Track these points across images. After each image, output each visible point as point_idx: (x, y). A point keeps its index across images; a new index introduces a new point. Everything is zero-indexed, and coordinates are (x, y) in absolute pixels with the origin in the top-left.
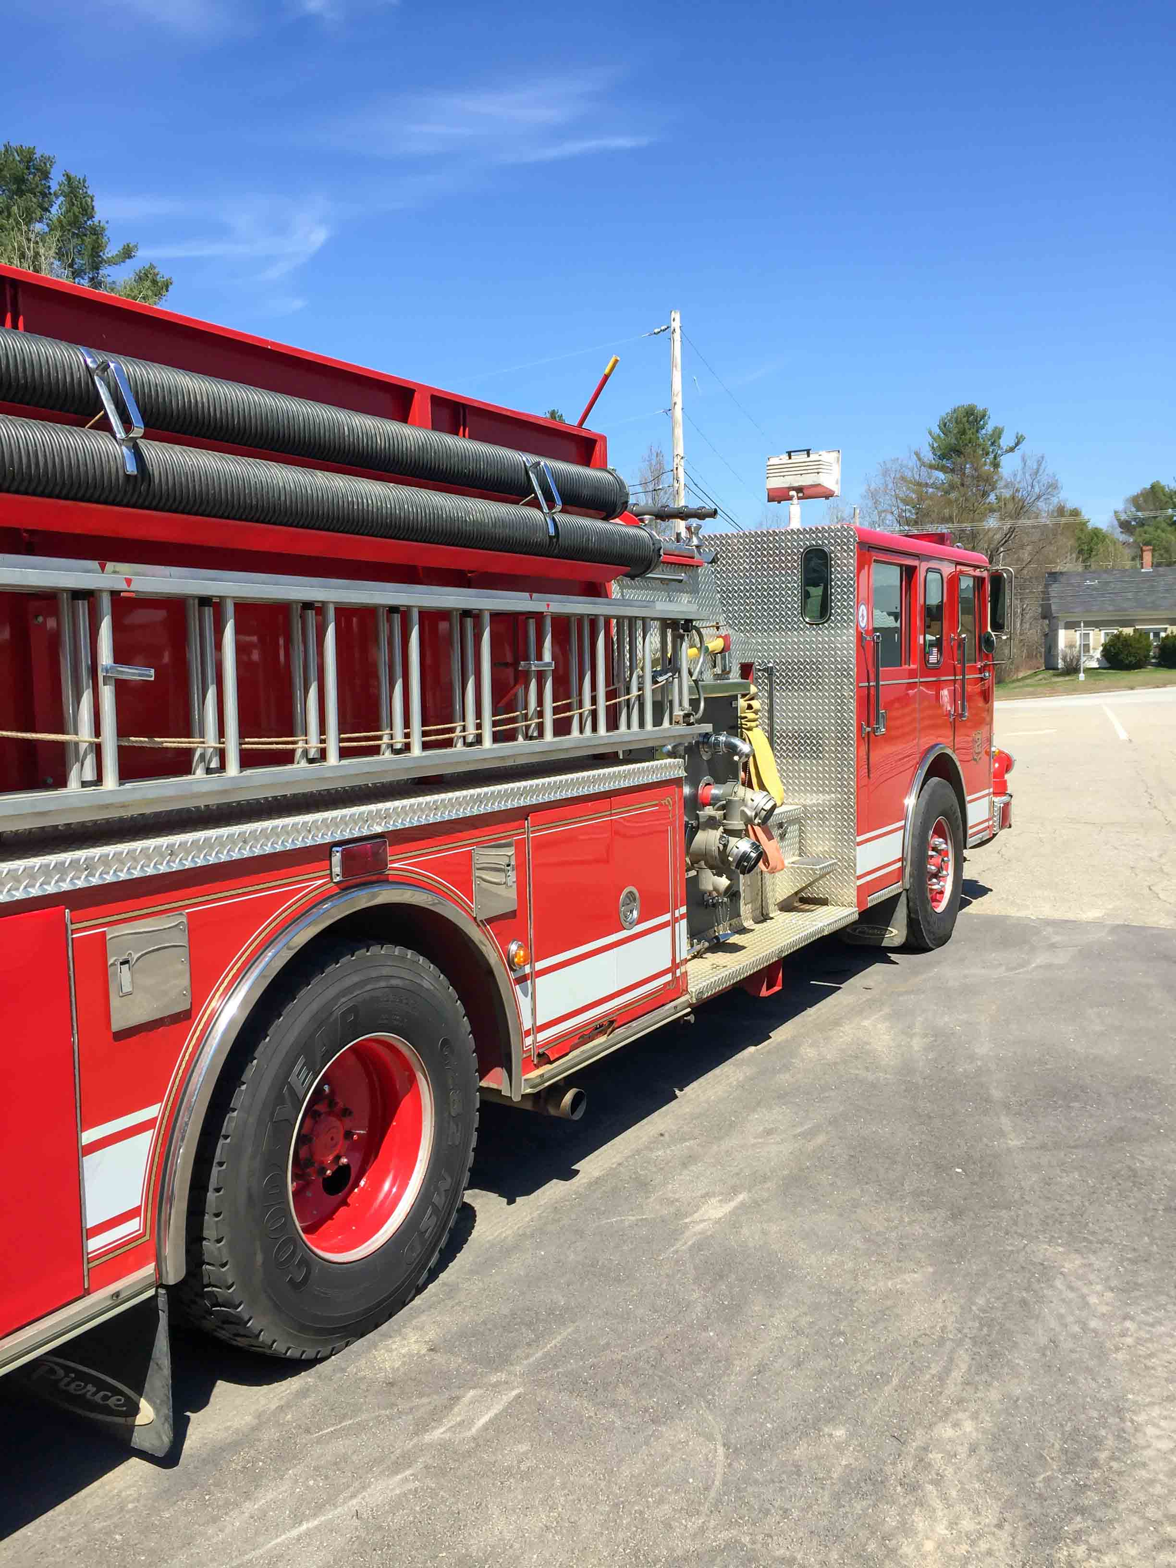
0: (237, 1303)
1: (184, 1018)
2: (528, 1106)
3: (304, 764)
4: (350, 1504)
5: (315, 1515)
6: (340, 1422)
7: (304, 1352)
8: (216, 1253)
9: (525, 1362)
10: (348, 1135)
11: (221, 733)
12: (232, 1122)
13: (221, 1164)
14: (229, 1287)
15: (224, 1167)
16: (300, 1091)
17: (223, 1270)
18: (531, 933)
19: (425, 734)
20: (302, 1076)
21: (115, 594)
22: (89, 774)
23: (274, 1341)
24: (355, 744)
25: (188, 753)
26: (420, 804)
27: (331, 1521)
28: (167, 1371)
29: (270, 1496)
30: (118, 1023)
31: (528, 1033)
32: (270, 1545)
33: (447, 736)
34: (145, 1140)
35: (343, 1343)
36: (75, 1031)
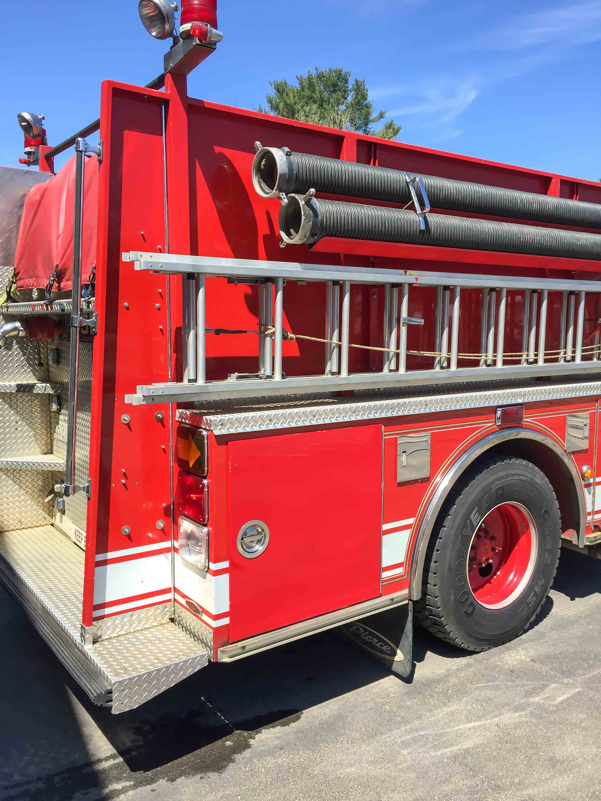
0: (441, 616)
1: (427, 481)
2: (585, 552)
3: (484, 367)
4: (494, 720)
5: (477, 721)
6: (487, 683)
7: (469, 647)
8: (434, 591)
9: (583, 677)
10: (493, 549)
11: (449, 350)
12: (443, 532)
13: (438, 550)
14: (438, 608)
15: (439, 552)
16: (475, 524)
17: (436, 599)
18: (595, 462)
19: (546, 355)
20: (476, 516)
21: (410, 285)
22: (393, 367)
23: (456, 638)
24: (510, 358)
25: (433, 358)
26: (541, 390)
27: (485, 725)
28: (410, 639)
29: (455, 707)
30: (399, 479)
31: (589, 514)
32: (456, 728)
33: (556, 356)
34: (408, 532)
35: (487, 647)
36: (383, 480)
